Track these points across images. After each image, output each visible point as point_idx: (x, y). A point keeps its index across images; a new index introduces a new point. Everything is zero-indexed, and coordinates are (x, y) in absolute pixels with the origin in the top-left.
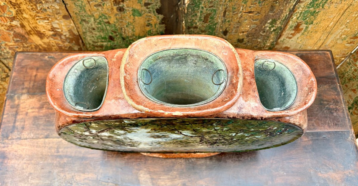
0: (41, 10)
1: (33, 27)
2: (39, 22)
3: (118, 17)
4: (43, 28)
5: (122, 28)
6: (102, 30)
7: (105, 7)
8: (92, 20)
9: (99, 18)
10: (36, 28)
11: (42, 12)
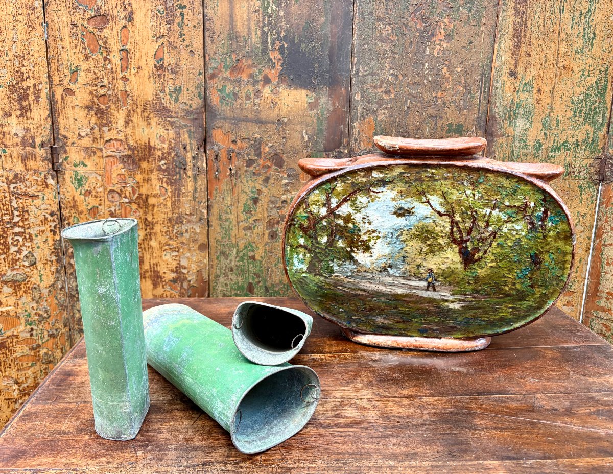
0: (177, 235)
1: (154, 264)
2: (165, 255)
3: (267, 249)
4: (166, 266)
5: (269, 268)
6: (243, 271)
7: (255, 231)
8: (235, 253)
9: (244, 249)
10: (157, 265)
11: (177, 237)
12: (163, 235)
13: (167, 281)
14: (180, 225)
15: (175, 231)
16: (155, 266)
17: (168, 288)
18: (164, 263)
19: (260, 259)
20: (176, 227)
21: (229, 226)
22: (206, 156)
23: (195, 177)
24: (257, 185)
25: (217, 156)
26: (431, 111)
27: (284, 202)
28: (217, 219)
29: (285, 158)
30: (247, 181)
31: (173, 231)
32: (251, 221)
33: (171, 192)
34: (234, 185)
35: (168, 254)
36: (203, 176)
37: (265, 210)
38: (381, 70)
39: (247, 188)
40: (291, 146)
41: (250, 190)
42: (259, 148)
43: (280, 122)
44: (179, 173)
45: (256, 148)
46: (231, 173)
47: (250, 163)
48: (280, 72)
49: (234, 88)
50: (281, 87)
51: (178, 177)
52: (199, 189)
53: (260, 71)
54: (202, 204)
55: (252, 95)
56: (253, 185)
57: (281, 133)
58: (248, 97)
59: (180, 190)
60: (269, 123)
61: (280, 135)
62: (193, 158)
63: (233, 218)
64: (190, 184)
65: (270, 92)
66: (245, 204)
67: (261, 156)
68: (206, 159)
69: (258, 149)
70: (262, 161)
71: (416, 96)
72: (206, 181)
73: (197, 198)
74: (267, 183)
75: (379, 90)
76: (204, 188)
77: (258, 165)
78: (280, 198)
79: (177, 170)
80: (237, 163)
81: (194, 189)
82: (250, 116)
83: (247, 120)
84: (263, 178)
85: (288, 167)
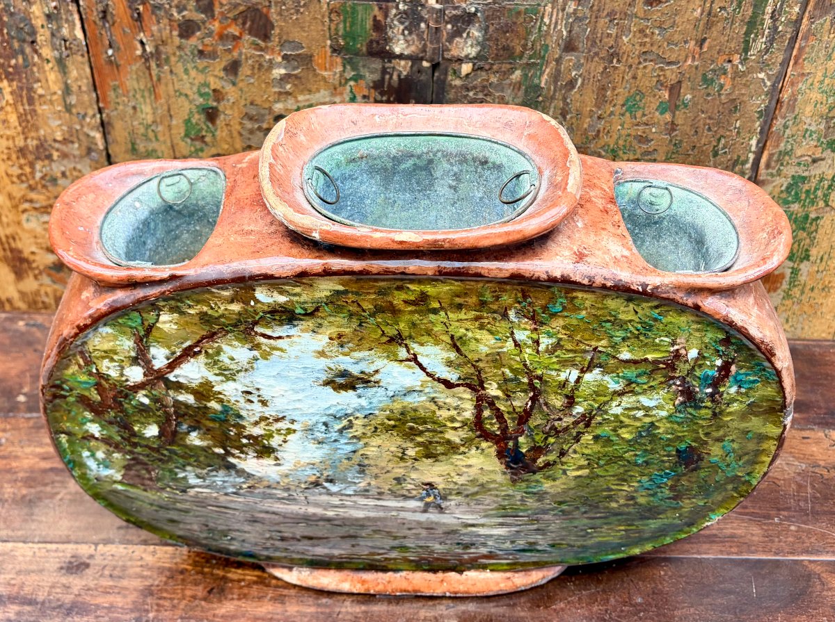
0: (43, 182)
1: (7, 237)
2: (28, 220)
4: (32, 240)
10: (14, 239)
11: (44, 186)
12: (13, 183)
13: (42, 268)
14: (47, 162)
15: (38, 175)
16: (11, 241)
17: (46, 280)
18: (27, 235)
20: (38, 166)
22: (79, 12)
23: (61, 63)
24: (211, 80)
25: (104, 12)
28: (126, 152)
29: (273, 15)
30: (186, 71)
31: (33, 173)
33: (12, 93)
34: (155, 78)
35: (33, 219)
36: (80, 58)
37: (235, 134)
39: (188, 85)
41: (195, 89)
44: (23, 52)
46: (144, 50)
47: (187, 29)
51: (20, 60)
52: (75, 88)
54: (88, 120)
56: (200, 78)
59: (30, 89)
62: (49, 17)
63: (163, 149)
64: (52, 77)
66: (187, 122)
67: (213, 11)
68: (81, 19)
70: (217, 24)
72: (88, 70)
73: (74, 106)
74: (236, 74)
76: (85, 84)
77: (210, 34)
78: (270, 109)
79: (16, 45)
80: (155, 28)
81: (63, 86)
84: (224, 64)
85: (285, 38)
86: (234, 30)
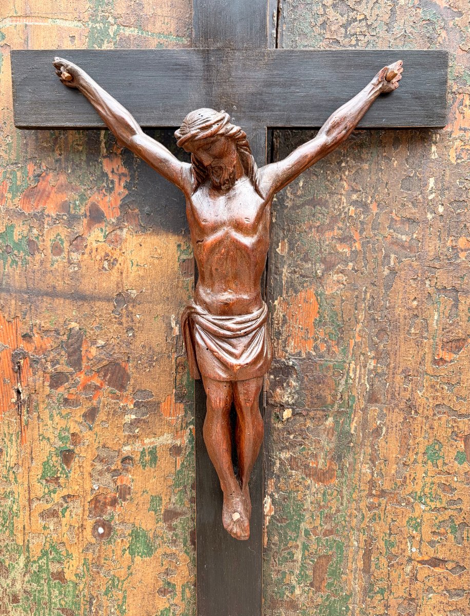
3: (90, 557)
5: (92, 598)
6: (37, 602)
7: (64, 521)
8: (22, 565)
9: (40, 558)
19: (74, 578)
21: (11, 509)
24: (72, 425)
26: (444, 278)
27: (126, 459)
29: (130, 368)
30: (51, 417)
32: (57, 497)
34: (23, 424)
37: (86, 475)
38: (332, 194)
39: (51, 430)
40: (144, 347)
41: (56, 433)
42: (78, 349)
43: (122, 298)
45: (71, 350)
46: (19, 399)
47: (57, 380)
48: (123, 200)
49: (30, 231)
50: (125, 230)
53: (83, 198)
55: (66, 245)
56: (63, 423)
57: (124, 320)
58: (57, 249)
60: (99, 299)
61: (121, 324)
63: (19, 490)
65: (102, 239)
66: (45, 464)
67: (80, 365)
69: (75, 352)
70: (82, 376)
71: (410, 248)
74: (93, 420)
75: (328, 235)
77: (75, 385)
78: (119, 451)
82: (60, 285)
83: (53, 294)
84: (84, 410)
85: (138, 387)
86: (97, 381)
